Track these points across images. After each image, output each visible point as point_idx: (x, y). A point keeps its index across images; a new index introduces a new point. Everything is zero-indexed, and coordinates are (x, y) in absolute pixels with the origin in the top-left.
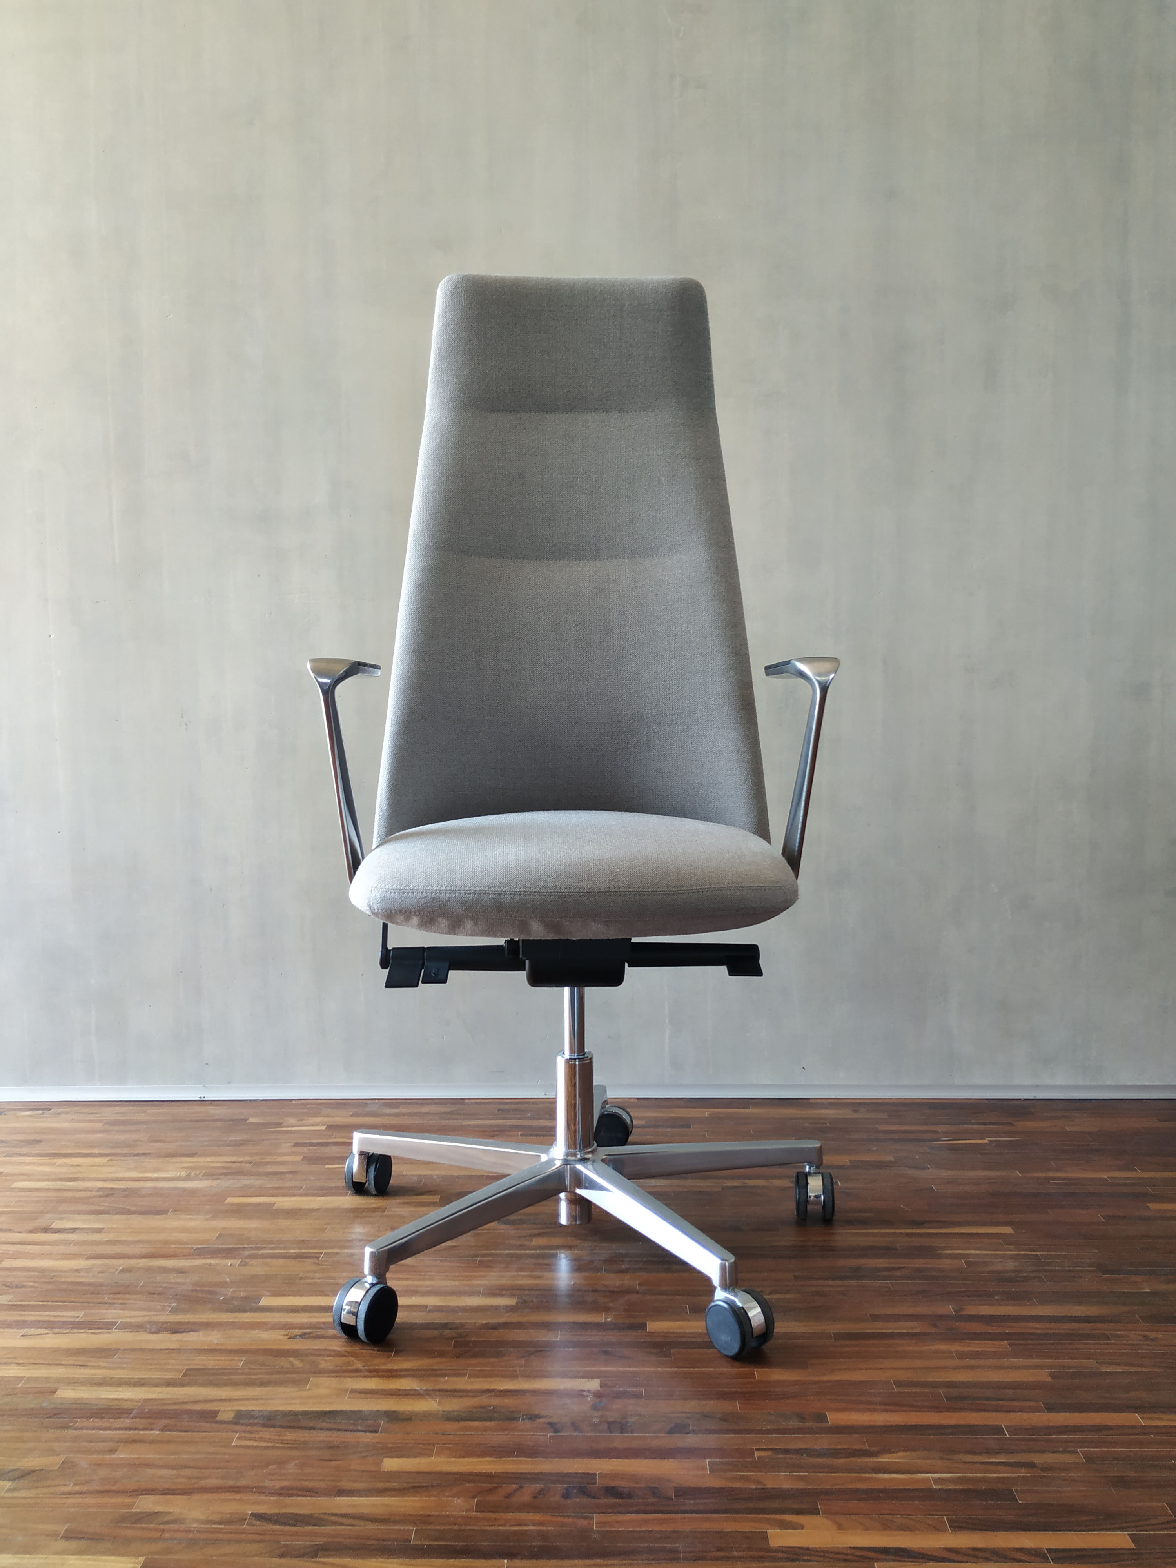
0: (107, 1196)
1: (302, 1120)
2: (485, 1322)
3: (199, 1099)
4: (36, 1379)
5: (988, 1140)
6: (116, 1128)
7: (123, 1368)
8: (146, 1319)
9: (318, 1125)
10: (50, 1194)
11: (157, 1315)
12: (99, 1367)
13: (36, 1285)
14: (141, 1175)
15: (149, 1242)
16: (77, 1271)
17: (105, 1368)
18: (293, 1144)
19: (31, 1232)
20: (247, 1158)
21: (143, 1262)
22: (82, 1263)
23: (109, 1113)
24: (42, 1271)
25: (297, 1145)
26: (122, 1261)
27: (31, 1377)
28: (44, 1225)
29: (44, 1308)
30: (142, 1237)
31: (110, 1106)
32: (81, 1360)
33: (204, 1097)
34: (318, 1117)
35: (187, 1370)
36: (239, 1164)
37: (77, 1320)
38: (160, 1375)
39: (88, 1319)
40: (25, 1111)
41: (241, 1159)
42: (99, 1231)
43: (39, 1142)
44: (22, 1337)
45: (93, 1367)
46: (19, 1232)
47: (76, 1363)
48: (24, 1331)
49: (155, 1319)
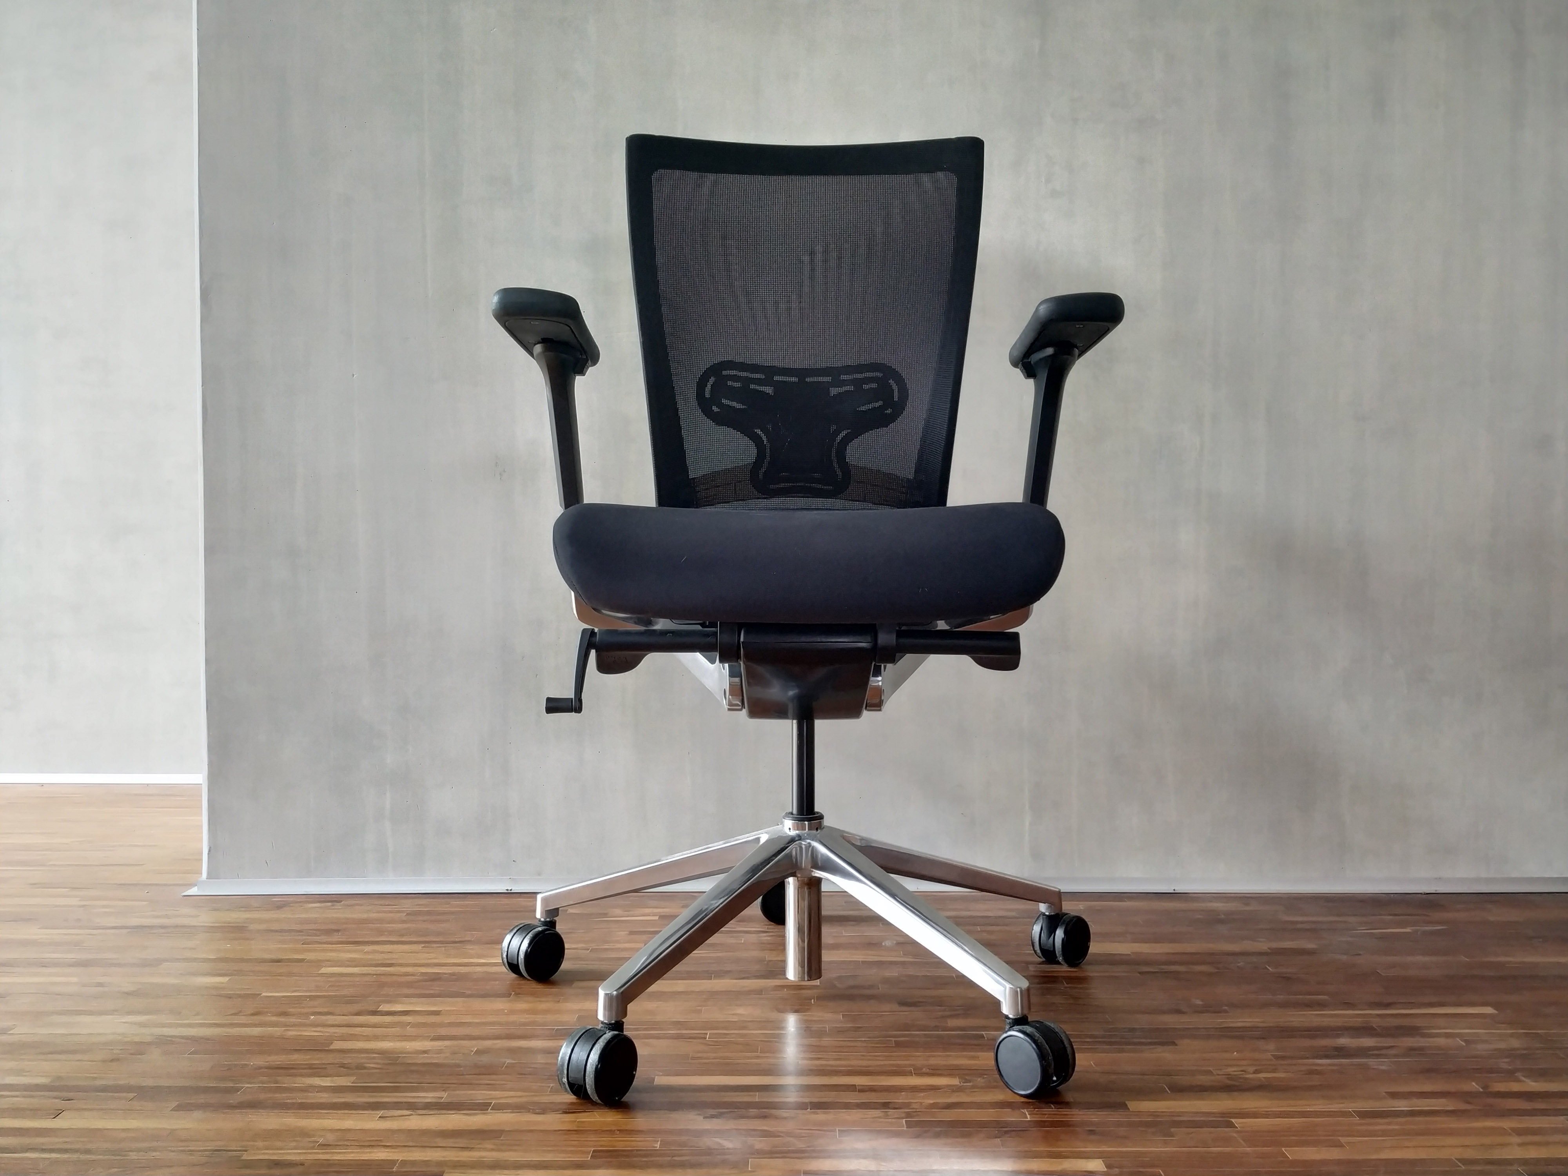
0: (433, 980)
2: (932, 1102)
4: (414, 1163)
5: (1412, 929)
6: (421, 918)
7: (515, 1150)
8: (524, 1100)
10: (367, 979)
11: (536, 1096)
12: (485, 1149)
13: (379, 1066)
14: (466, 961)
15: (500, 1024)
16: (425, 1052)
17: (492, 1150)
19: (358, 1014)
21: (500, 1044)
22: (427, 1045)
23: (408, 905)
24: (382, 1052)
25: (632, 933)
26: (474, 1042)
27: (405, 1161)
28: (372, 1008)
29: (396, 1089)
30: (491, 1019)
31: (406, 898)
32: (462, 1142)
35: (594, 1151)
37: (442, 1101)
38: (564, 1158)
39: (454, 1100)
40: (312, 903)
42: (436, 1013)
43: (338, 931)
44: (380, 1119)
45: (479, 1149)
46: (343, 1015)
47: (457, 1146)
48: (381, 1113)
49: (536, 1099)
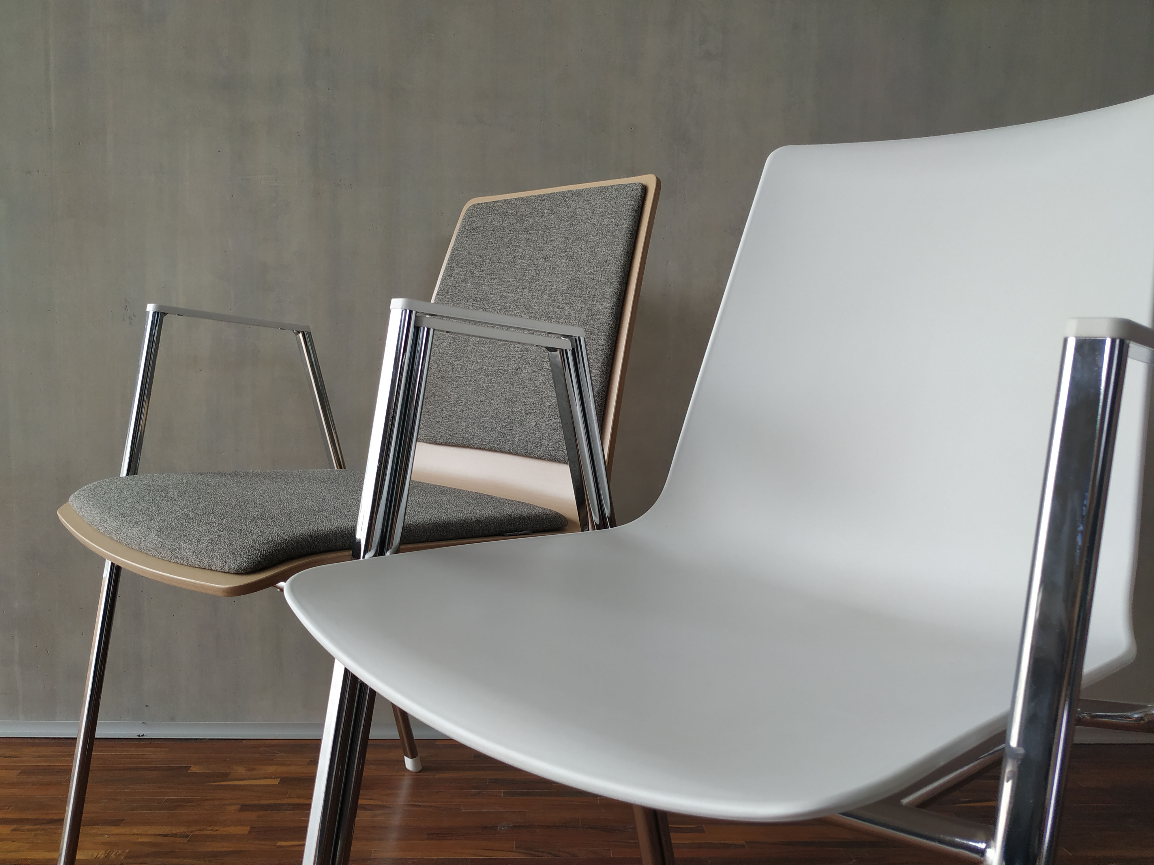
1: (253, 769)
3: (138, 737)
9: (271, 778)
18: (239, 806)
20: (183, 829)
33: (143, 736)
34: (270, 765)
36: (173, 839)
41: (174, 830)
